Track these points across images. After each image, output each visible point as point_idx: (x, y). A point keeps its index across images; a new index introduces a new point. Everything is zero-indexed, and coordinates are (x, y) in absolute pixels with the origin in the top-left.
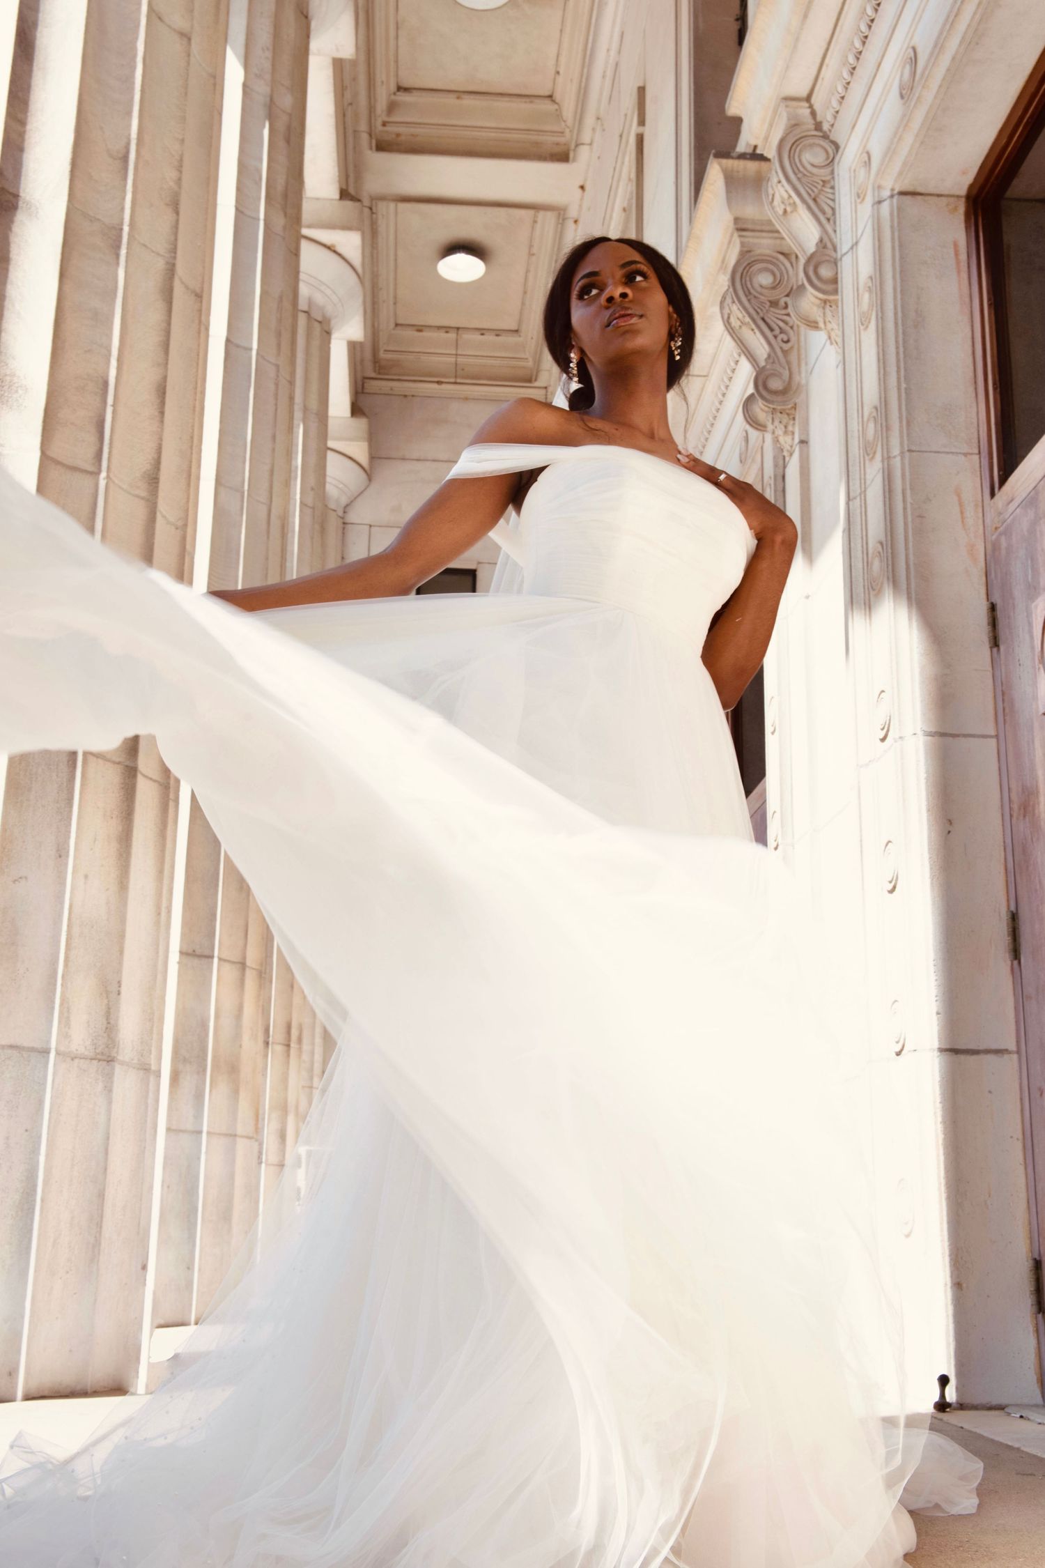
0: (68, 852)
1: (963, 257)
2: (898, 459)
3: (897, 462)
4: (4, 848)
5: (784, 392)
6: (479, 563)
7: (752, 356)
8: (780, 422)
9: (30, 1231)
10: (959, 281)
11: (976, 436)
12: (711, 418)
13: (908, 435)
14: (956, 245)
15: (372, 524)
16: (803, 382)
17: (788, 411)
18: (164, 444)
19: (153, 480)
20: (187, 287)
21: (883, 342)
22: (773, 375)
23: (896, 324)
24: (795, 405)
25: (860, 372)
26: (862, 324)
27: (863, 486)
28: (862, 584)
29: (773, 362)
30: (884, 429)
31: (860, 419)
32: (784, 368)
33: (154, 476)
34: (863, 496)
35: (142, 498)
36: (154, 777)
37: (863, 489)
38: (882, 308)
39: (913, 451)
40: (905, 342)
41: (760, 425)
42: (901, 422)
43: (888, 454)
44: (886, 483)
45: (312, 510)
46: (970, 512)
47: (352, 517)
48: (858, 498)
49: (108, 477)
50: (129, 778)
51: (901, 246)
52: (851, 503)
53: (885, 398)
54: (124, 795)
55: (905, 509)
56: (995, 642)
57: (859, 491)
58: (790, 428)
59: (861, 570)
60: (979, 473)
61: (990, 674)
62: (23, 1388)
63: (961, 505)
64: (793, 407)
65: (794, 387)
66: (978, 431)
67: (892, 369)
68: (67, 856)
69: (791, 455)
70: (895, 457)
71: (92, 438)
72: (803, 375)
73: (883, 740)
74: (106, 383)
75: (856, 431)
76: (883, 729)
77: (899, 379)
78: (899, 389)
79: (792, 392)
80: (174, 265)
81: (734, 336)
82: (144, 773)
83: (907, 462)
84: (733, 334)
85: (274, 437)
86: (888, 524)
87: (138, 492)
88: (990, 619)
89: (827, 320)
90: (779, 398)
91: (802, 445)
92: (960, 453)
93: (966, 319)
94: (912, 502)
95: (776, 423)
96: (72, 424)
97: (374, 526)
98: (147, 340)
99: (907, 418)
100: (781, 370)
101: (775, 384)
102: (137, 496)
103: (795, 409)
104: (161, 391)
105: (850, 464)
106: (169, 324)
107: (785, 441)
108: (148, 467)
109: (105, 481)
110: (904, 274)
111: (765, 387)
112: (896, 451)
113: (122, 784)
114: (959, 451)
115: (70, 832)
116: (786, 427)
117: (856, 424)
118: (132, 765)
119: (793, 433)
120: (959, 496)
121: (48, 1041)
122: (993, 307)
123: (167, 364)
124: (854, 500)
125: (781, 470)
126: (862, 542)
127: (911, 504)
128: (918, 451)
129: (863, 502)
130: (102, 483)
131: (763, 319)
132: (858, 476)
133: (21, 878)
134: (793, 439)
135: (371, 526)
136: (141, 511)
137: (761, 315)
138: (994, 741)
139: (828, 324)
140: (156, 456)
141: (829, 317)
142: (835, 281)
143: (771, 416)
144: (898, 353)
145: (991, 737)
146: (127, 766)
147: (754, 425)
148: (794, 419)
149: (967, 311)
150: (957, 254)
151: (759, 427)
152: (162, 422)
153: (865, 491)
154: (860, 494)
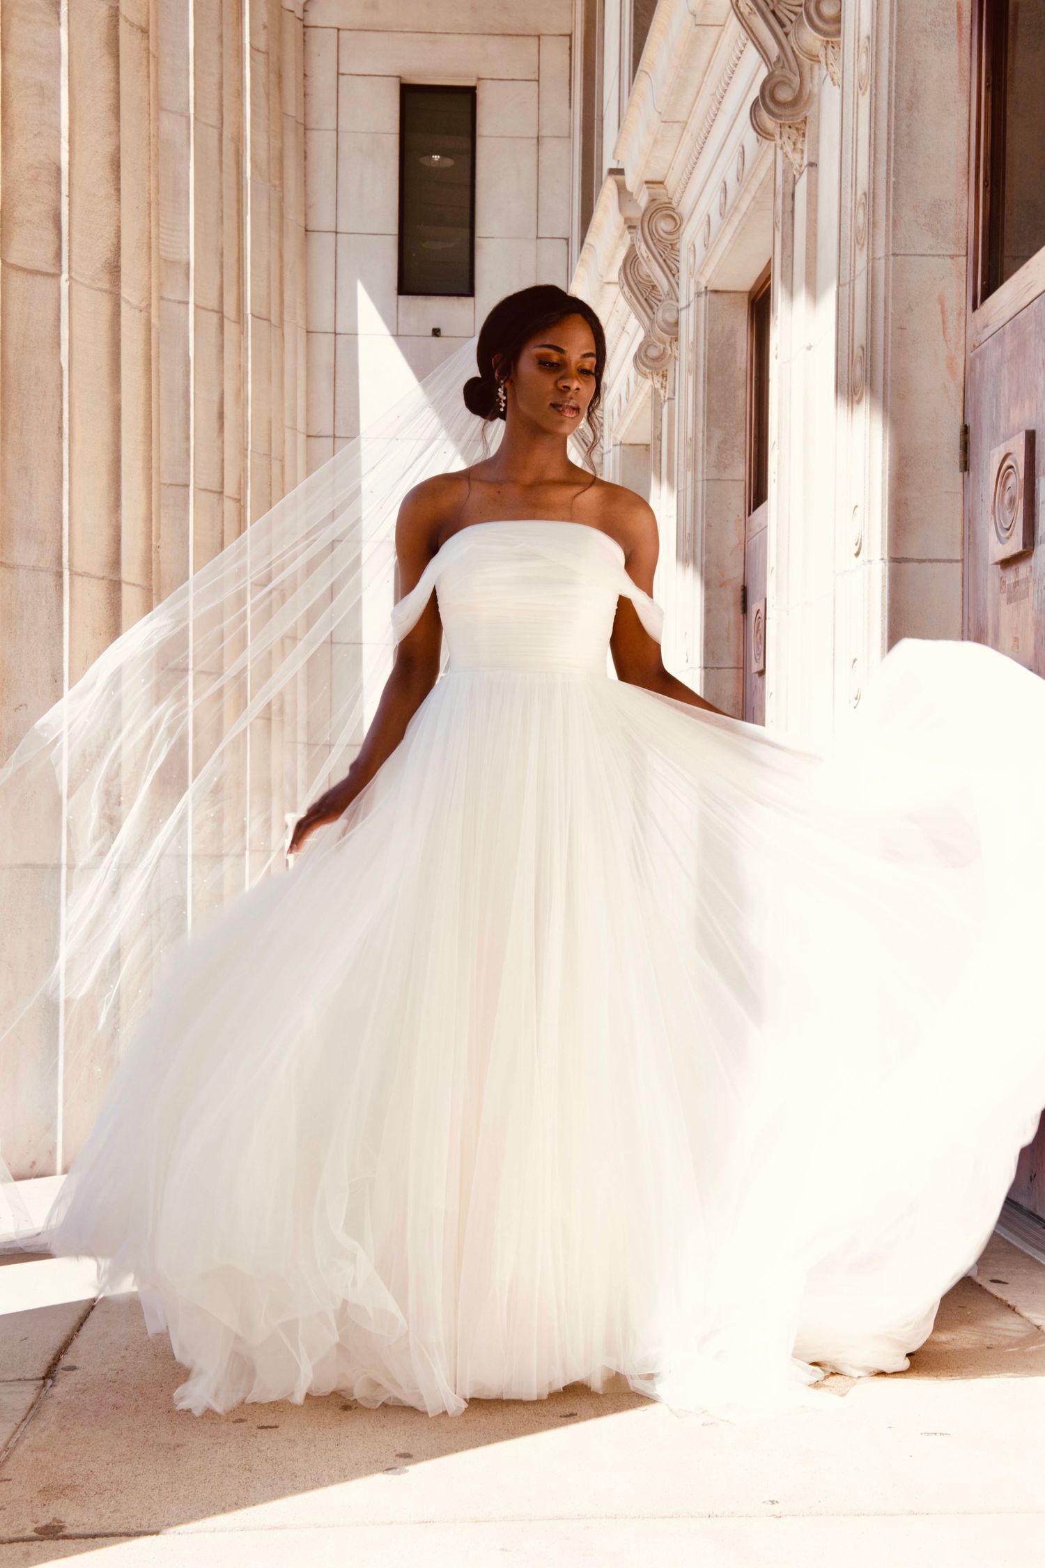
0: (63, 677)
1: (966, 21)
2: (883, 261)
3: (881, 265)
4: (4, 680)
5: (795, 102)
6: (479, 79)
7: (762, 47)
8: (789, 138)
9: (57, 1029)
10: (960, 51)
11: (965, 235)
12: (729, 71)
13: (894, 237)
14: (959, 8)
15: (340, 27)
16: (816, 90)
17: (797, 126)
18: (122, 225)
19: (114, 269)
20: (132, 25)
21: (875, 124)
22: (783, 83)
23: (889, 104)
24: (806, 118)
25: (856, 141)
26: (861, 89)
27: (852, 275)
28: (846, 382)
29: (783, 67)
30: (871, 226)
31: (854, 197)
32: (795, 75)
33: (115, 264)
34: (852, 284)
35: (105, 291)
36: (136, 582)
37: (852, 278)
38: (876, 83)
39: (897, 255)
40: (897, 128)
41: (768, 134)
42: (887, 220)
43: (873, 255)
44: (870, 287)
45: (265, 56)
46: (952, 320)
47: (314, 18)
48: (848, 286)
49: (70, 278)
50: (114, 592)
51: (899, 10)
52: (840, 288)
53: (874, 189)
54: (110, 610)
55: (886, 318)
56: (965, 466)
57: (848, 280)
58: (799, 146)
59: (847, 367)
60: (964, 277)
61: (960, 497)
62: (62, 1163)
63: (943, 313)
64: (803, 121)
65: (805, 97)
66: (967, 233)
67: (882, 156)
68: (62, 681)
69: (801, 174)
70: (879, 259)
71: (50, 236)
72: (816, 81)
73: (857, 554)
74: (59, 169)
75: (849, 209)
76: (856, 544)
77: (888, 169)
78: (888, 182)
79: (802, 103)
80: (117, 8)
81: (743, 22)
82: (127, 580)
83: (891, 265)
84: (741, 20)
85: (221, 38)
86: (869, 333)
87: (99, 285)
88: (962, 443)
89: (829, 62)
90: (788, 112)
91: (810, 168)
92: (946, 256)
93: (964, 98)
94: (893, 312)
95: (785, 138)
96: (28, 221)
97: (343, 30)
98: (98, 105)
99: (893, 217)
100: (791, 76)
101: (784, 95)
102: (100, 290)
103: (805, 123)
104: (116, 164)
105: (842, 245)
106: (117, 82)
107: (795, 158)
108: (109, 255)
109: (68, 284)
110: (901, 43)
111: (773, 97)
112: (881, 253)
113: (108, 599)
114: (945, 253)
115: (62, 657)
116: (794, 144)
117: (849, 200)
118: (116, 578)
119: (802, 151)
120: (943, 305)
121: (59, 858)
122: (990, 89)
123: (119, 131)
124: (844, 287)
125: (790, 187)
126: (849, 336)
127: (892, 314)
128: (904, 255)
129: (852, 292)
130: (64, 286)
131: (773, 12)
132: (848, 261)
133: (21, 706)
134: (802, 158)
135: (339, 29)
136: (103, 305)
137: (772, 7)
138: (960, 564)
139: (830, 66)
140: (115, 241)
141: (831, 56)
142: (837, 19)
143: (779, 129)
144: (889, 139)
145: (957, 561)
146: (111, 580)
147: (762, 133)
148: (804, 135)
149: (966, 87)
150: (959, 18)
151: (768, 137)
152: (119, 200)
153: (854, 280)
154: (850, 283)
